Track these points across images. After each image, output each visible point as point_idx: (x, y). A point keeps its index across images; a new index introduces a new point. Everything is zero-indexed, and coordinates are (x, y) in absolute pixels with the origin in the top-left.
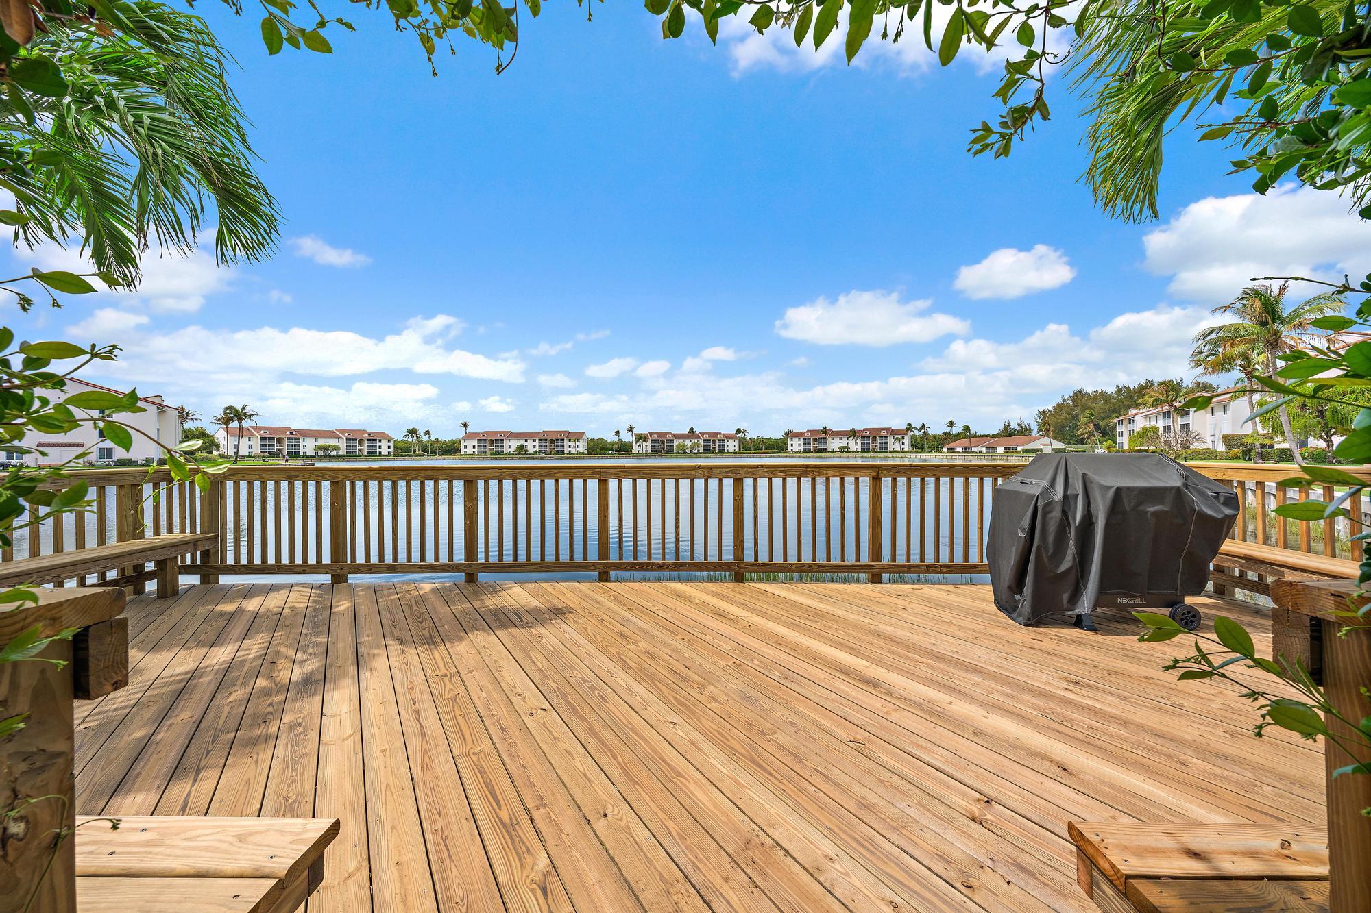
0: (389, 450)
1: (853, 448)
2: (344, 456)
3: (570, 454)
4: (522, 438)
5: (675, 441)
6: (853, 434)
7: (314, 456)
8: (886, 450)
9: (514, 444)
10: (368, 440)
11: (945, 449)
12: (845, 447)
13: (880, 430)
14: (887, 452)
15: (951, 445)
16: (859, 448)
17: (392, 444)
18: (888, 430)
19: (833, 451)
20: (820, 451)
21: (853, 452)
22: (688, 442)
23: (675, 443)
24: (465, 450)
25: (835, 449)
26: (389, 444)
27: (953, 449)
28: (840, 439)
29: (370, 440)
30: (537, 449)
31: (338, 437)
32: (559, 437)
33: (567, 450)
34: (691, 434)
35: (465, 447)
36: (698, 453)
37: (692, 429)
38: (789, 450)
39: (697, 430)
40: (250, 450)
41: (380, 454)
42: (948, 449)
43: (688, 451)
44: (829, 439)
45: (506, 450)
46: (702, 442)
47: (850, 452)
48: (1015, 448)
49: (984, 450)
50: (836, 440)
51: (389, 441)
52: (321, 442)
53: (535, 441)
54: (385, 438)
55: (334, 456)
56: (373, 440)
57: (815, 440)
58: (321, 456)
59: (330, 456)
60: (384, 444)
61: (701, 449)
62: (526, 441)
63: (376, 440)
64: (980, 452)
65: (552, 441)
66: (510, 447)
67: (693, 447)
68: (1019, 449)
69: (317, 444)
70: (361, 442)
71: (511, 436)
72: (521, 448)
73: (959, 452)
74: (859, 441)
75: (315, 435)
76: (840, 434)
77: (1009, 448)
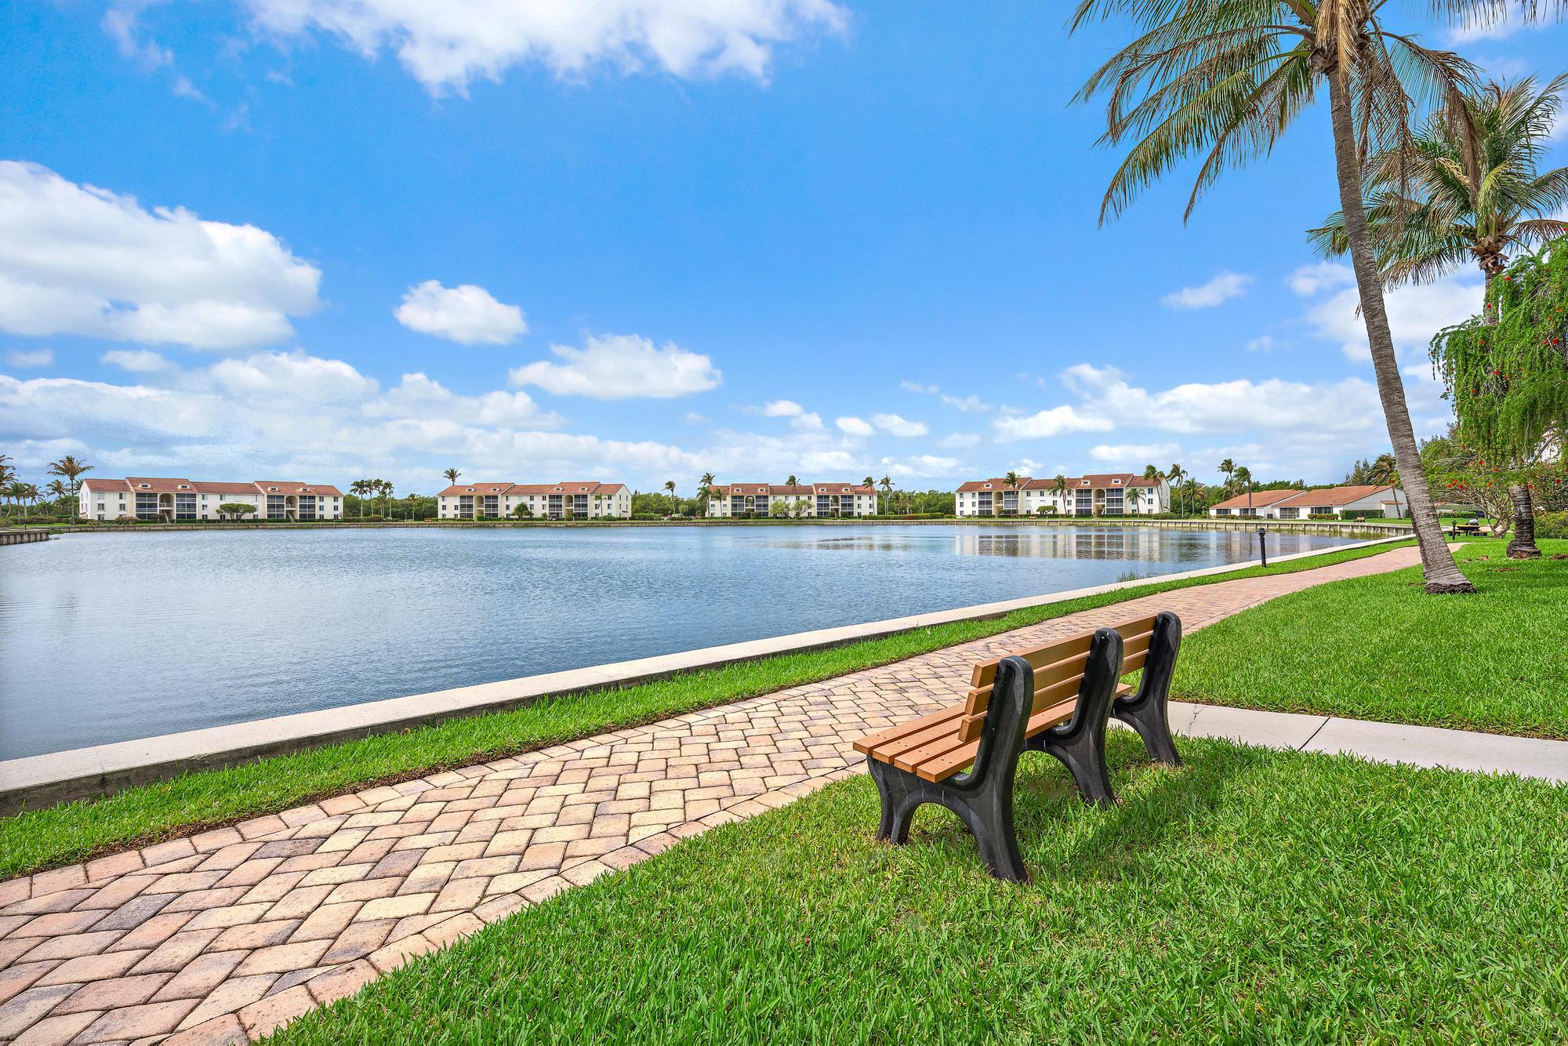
0: (336, 513)
1: (1061, 510)
2: (263, 521)
3: (596, 518)
4: (525, 494)
5: (771, 499)
6: (1060, 485)
7: (219, 521)
8: (1119, 514)
9: (514, 502)
10: (301, 497)
11: (1213, 512)
12: (1049, 508)
13: (1110, 477)
14: (1121, 516)
15: (1223, 505)
16: (1073, 509)
17: (340, 503)
18: (1124, 477)
19: (1028, 514)
20: (1007, 514)
21: (1062, 516)
22: (792, 501)
23: (771, 501)
24: (444, 512)
25: (1034, 511)
26: (336, 504)
27: (1226, 511)
28: (1042, 494)
29: (305, 497)
30: (547, 511)
31: (256, 493)
32: (580, 492)
33: (591, 512)
34: (792, 486)
35: (444, 507)
36: (810, 516)
37: (792, 479)
38: (958, 513)
39: (802, 482)
40: (122, 513)
41: (322, 518)
42: (1219, 511)
43: (792, 514)
44: (1022, 495)
45: (502, 512)
46: (814, 501)
47: (1057, 516)
48: (1329, 509)
49: (1277, 512)
50: (1035, 494)
51: (336, 499)
52: (230, 500)
53: (544, 498)
54: (328, 494)
55: (249, 521)
56: (309, 497)
57: (1000, 496)
58: (228, 521)
59: (243, 521)
60: (329, 503)
61: (814, 511)
62: (532, 498)
63: (314, 498)
64: (1270, 516)
65: (570, 499)
66: (508, 507)
67: (798, 507)
68: (1336, 511)
69: (223, 503)
70: (291, 500)
71: (511, 490)
72: (522, 509)
73: (1233, 517)
74: (1073, 498)
75: (221, 489)
76: (1040, 486)
77: (1319, 510)
